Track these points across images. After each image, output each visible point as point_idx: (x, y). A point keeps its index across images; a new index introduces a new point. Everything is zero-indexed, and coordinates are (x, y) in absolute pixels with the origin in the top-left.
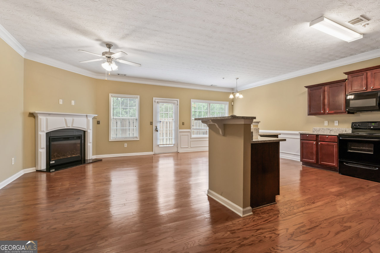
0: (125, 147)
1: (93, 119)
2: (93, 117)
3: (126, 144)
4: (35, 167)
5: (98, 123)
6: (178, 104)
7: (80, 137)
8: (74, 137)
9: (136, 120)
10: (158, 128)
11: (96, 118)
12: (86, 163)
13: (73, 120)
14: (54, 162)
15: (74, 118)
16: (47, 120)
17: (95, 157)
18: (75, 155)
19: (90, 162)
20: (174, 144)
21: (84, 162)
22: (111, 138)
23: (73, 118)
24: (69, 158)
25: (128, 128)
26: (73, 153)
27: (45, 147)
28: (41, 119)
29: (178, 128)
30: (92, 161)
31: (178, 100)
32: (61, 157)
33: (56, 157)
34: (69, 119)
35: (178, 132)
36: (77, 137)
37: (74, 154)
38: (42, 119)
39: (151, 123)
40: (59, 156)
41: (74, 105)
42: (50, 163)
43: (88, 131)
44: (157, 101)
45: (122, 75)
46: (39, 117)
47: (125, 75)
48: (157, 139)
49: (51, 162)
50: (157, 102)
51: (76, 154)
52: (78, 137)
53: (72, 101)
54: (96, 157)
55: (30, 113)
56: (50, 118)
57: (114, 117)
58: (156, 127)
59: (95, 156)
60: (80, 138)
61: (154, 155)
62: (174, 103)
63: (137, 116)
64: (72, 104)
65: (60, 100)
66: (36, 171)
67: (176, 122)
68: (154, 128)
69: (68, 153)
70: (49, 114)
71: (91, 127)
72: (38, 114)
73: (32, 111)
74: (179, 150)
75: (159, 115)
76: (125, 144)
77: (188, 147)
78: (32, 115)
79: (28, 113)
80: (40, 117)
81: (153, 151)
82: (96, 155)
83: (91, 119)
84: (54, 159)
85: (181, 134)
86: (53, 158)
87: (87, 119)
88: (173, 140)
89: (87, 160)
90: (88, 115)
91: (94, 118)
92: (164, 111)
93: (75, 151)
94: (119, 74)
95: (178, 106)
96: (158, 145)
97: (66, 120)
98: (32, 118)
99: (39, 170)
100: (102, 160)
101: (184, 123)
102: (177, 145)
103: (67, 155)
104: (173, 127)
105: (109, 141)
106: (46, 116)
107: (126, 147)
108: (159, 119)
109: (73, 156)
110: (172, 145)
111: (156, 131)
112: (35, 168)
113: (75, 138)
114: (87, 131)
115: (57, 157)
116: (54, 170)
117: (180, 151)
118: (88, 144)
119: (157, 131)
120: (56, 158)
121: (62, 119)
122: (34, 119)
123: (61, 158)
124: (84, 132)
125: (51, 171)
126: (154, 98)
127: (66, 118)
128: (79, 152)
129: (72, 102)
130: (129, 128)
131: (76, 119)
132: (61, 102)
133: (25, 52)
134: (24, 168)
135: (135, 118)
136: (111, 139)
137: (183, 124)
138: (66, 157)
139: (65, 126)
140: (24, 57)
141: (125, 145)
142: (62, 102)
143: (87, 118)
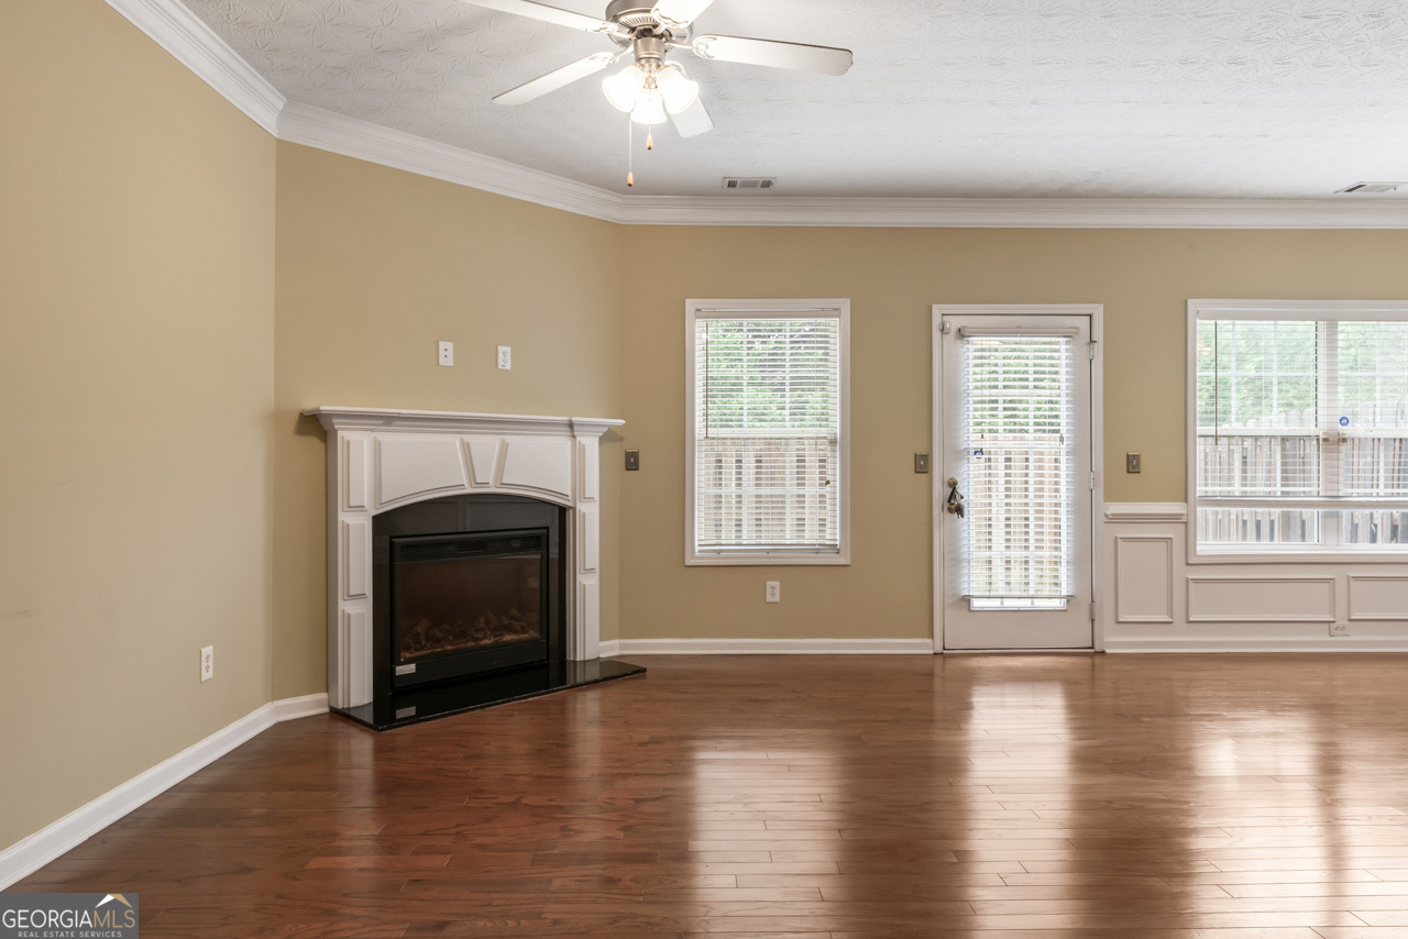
0: (769, 599)
1: (602, 440)
2: (606, 429)
3: (777, 584)
4: (327, 691)
5: (632, 462)
6: (1098, 335)
7: (537, 538)
8: (508, 539)
9: (833, 442)
10: (961, 490)
11: (621, 439)
12: (570, 682)
13: (504, 448)
14: (411, 668)
15: (508, 439)
16: (377, 448)
17: (611, 648)
18: (515, 632)
19: (589, 678)
20: (1070, 598)
21: (561, 680)
22: (697, 548)
23: (505, 437)
24: (486, 647)
25: (791, 490)
26: (506, 621)
27: (368, 589)
28: (348, 442)
29: (1099, 494)
30: (596, 675)
31: (1098, 311)
32: (451, 643)
33: (424, 642)
34: (485, 444)
35: (1098, 519)
36: (523, 538)
37: (511, 630)
38: (356, 445)
39: (923, 464)
40: (439, 635)
41: (508, 367)
42: (393, 671)
43: (581, 507)
44: (954, 323)
45: (750, 184)
46: (340, 433)
47: (767, 184)
48: (955, 560)
49: (398, 668)
50: (954, 331)
51: (522, 627)
52: (531, 537)
53: (501, 349)
54: (622, 647)
55: (301, 414)
56: (392, 439)
57: (712, 432)
58: (953, 485)
59: (616, 642)
60: (538, 547)
61: (939, 660)
62: (1069, 335)
63: (835, 426)
64: (501, 363)
65: (442, 345)
66: (326, 710)
67: (1081, 452)
68: (939, 492)
69: (482, 625)
70: (389, 420)
71: (593, 486)
72: (335, 421)
73: (309, 405)
74: (1107, 639)
75: (970, 413)
76: (769, 584)
77: (1166, 618)
78: (316, 426)
79: (298, 415)
80: (346, 435)
81: (931, 636)
82: (621, 637)
83: (591, 444)
84: (417, 650)
85: (1119, 536)
86: (408, 649)
87: (574, 445)
88: (1064, 571)
89: (575, 662)
90: (574, 419)
91: (609, 438)
92: (1001, 384)
93: (514, 611)
94: (732, 184)
95: (1099, 348)
96: (967, 600)
97: (466, 448)
98: (314, 443)
99: (340, 707)
100: (644, 670)
101: (1137, 457)
102: (1087, 604)
103: (477, 630)
104: (1063, 487)
105: (687, 563)
106: (373, 431)
107: (777, 599)
108: (970, 438)
109: (508, 638)
110: (1057, 604)
111: (950, 510)
112: (324, 696)
113: (516, 544)
114: (574, 509)
115: (427, 640)
116: (411, 711)
117: (1115, 642)
118: (579, 578)
119: (959, 510)
120: (423, 648)
121: (451, 441)
122: (323, 445)
123: (449, 648)
124: (563, 511)
125: (401, 713)
126: (937, 310)
127: (468, 438)
128: (535, 617)
129: (501, 355)
130: (801, 492)
131: (518, 442)
132: (447, 353)
133: (281, 105)
134: (276, 692)
135: (823, 432)
136: (697, 554)
137: (1133, 465)
138: (471, 644)
139: (465, 481)
140: (276, 136)
141: (769, 592)
142: (450, 353)
143: (574, 437)
